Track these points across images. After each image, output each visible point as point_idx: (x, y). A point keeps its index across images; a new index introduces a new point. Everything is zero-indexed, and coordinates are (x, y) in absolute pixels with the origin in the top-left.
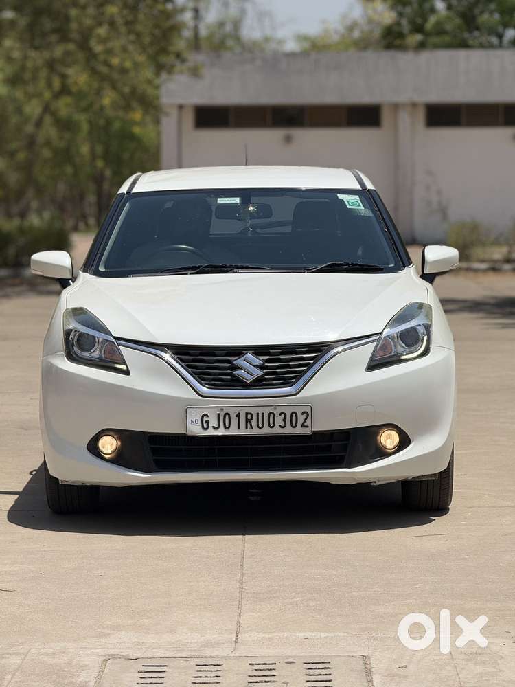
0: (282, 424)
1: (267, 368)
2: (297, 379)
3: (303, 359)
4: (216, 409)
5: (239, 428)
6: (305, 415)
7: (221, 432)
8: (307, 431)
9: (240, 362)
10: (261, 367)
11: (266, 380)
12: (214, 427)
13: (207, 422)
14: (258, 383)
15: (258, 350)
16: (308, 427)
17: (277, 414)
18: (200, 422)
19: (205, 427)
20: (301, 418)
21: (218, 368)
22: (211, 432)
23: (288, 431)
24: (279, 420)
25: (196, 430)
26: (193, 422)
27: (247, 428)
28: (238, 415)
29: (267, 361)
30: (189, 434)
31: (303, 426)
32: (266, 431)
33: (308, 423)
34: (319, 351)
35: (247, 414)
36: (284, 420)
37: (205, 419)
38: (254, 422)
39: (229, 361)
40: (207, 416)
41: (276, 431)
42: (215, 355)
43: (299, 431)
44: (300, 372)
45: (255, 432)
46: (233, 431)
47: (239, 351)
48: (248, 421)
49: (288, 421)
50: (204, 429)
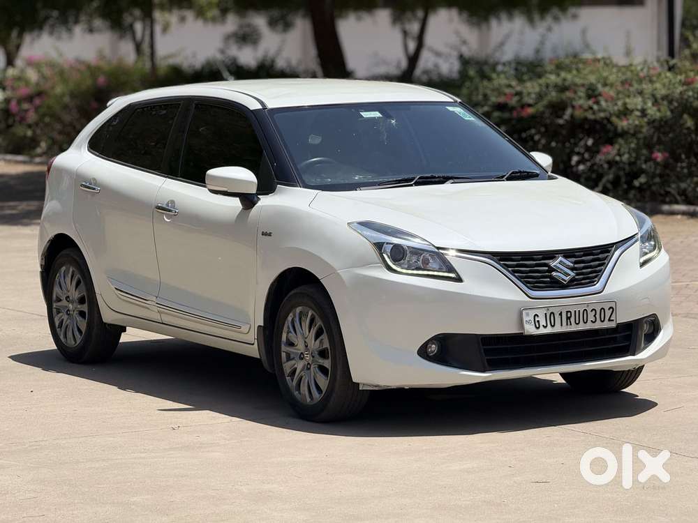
0: (593, 319)
1: (577, 269)
2: (599, 277)
4: (543, 309)
5: (562, 325)
6: (611, 310)
7: (549, 330)
8: (613, 325)
9: (553, 264)
10: (572, 269)
11: (576, 280)
12: (543, 326)
13: (538, 321)
14: (573, 283)
15: (568, 253)
16: (613, 320)
17: (589, 311)
18: (533, 321)
19: (538, 326)
20: (608, 313)
22: (542, 331)
23: (598, 325)
24: (591, 318)
25: (530, 329)
26: (528, 322)
27: (567, 324)
28: (561, 314)
29: (576, 263)
30: (526, 333)
31: (609, 320)
32: (582, 327)
33: (614, 317)
35: (567, 312)
37: (537, 319)
38: (572, 319)
39: (545, 265)
40: (538, 316)
41: (589, 326)
43: (606, 325)
44: (600, 271)
45: (573, 328)
46: (558, 329)
47: (551, 255)
48: (568, 318)
49: (598, 316)
50: (538, 328)
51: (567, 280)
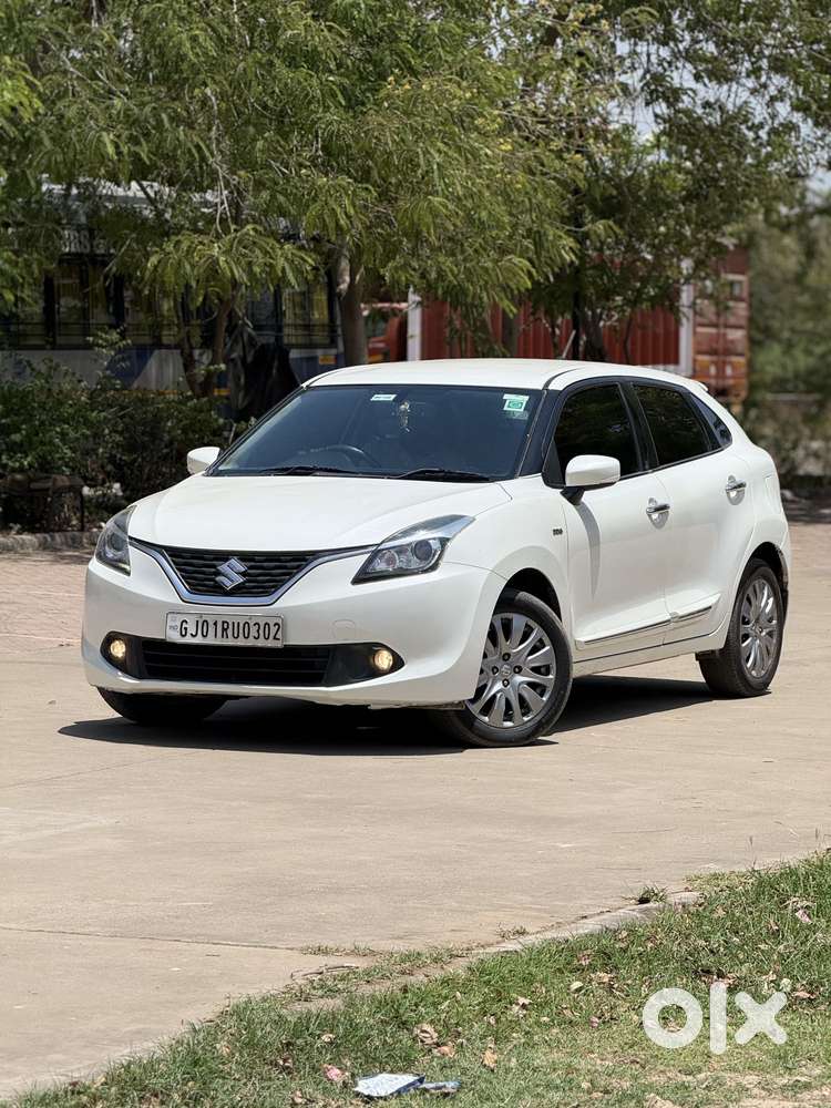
0: (256, 635)
1: (249, 575)
2: (277, 588)
3: (285, 568)
4: (195, 616)
5: (216, 636)
6: (278, 626)
7: (199, 640)
8: (279, 644)
9: (224, 567)
10: (243, 574)
11: (246, 588)
12: (191, 634)
13: (186, 629)
14: (238, 591)
15: (244, 556)
16: (278, 640)
17: (251, 625)
18: (179, 628)
19: (184, 633)
20: (273, 630)
21: (203, 573)
22: (188, 640)
23: (261, 643)
24: (253, 632)
25: (174, 637)
26: (172, 628)
27: (223, 637)
28: (215, 624)
29: (250, 568)
30: (168, 640)
31: (275, 638)
32: (241, 642)
33: (279, 636)
34: (306, 560)
35: (223, 622)
36: (258, 631)
37: (184, 625)
38: (230, 632)
39: (214, 566)
40: (187, 623)
41: (251, 642)
42: (205, 560)
43: (271, 643)
44: (281, 581)
45: (230, 642)
46: (211, 640)
47: (224, 556)
48: (224, 630)
49: (261, 632)
50: (183, 636)
51: (229, 585)
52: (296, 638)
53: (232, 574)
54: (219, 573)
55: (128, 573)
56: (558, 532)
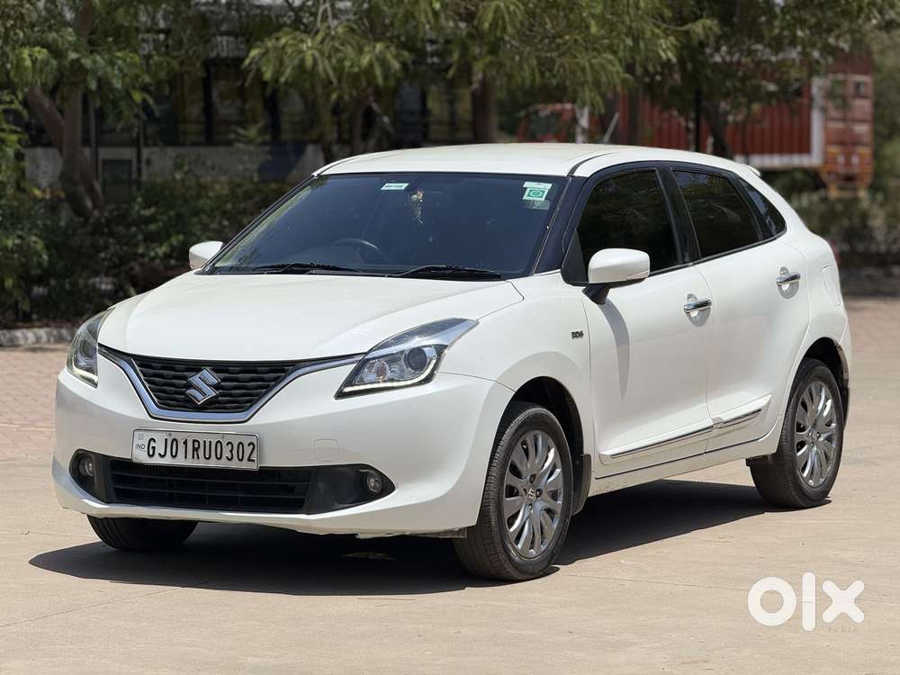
0: (229, 456)
1: (222, 388)
2: (252, 403)
3: (262, 380)
4: (164, 434)
5: (186, 457)
6: (252, 446)
7: (167, 461)
8: (254, 467)
9: (196, 379)
10: (216, 387)
11: (219, 402)
12: (160, 454)
13: (154, 448)
14: (210, 406)
15: (218, 367)
16: (253, 461)
17: (224, 445)
18: (146, 447)
19: (151, 453)
20: (248, 450)
21: (173, 385)
22: (157, 460)
23: (235, 465)
24: (227, 454)
25: (141, 457)
26: (139, 447)
27: (193, 457)
28: (185, 443)
29: (224, 380)
30: (135, 461)
31: (249, 460)
32: (213, 463)
33: (254, 457)
34: (284, 371)
35: (194, 441)
36: (231, 451)
37: (152, 444)
38: (201, 452)
39: (185, 378)
40: (155, 441)
41: (223, 464)
42: (176, 371)
43: (245, 465)
44: (257, 395)
45: (201, 463)
46: (180, 461)
47: (196, 366)
48: (195, 450)
49: (235, 452)
50: (151, 456)
51: (201, 400)
52: (274, 459)
53: (204, 385)
54: (190, 386)
55: (95, 385)
56: (577, 335)
